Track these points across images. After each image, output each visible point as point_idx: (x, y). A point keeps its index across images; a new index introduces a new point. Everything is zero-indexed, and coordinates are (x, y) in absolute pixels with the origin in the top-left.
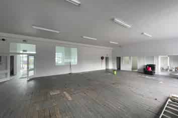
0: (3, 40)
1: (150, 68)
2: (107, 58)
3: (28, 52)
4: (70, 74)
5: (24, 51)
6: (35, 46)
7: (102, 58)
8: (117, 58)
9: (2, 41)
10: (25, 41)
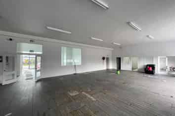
0: (11, 40)
1: (151, 68)
2: (108, 59)
3: (35, 53)
4: (75, 74)
5: (31, 51)
6: (41, 46)
7: (104, 58)
8: (117, 58)
9: (9, 41)
10: (32, 41)
